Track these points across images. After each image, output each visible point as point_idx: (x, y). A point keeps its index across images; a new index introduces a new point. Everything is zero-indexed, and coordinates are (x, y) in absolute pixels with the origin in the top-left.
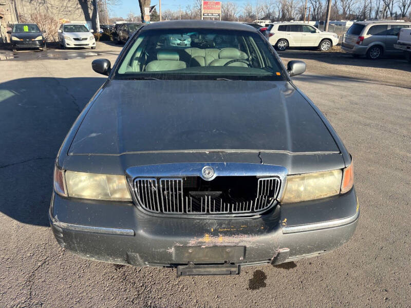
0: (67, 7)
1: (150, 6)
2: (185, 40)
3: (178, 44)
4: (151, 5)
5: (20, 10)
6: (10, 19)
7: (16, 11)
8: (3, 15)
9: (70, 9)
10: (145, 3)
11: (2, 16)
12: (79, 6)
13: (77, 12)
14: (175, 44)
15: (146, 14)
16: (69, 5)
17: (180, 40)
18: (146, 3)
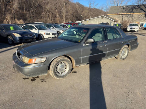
5: (124, 19)
7: (122, 20)
11: (117, 21)
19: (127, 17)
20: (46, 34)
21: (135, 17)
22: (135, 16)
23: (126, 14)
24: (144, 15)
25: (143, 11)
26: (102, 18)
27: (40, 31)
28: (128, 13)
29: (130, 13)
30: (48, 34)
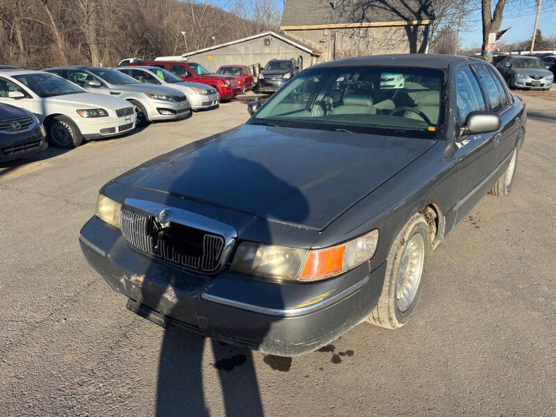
0: (391, 40)
1: (499, 31)
2: (541, 78)
3: (527, 84)
4: (501, 30)
5: (338, 47)
6: (326, 58)
7: (334, 49)
8: (321, 53)
9: (393, 42)
10: (491, 27)
11: (319, 55)
12: (406, 38)
13: (402, 45)
14: (522, 84)
15: (489, 42)
16: (393, 38)
17: (533, 77)
18: (493, 27)
19: (348, 39)
20: (85, 114)
21: (374, 39)
22: (373, 33)
23: (343, 25)
24: (403, 30)
25: (399, 14)
26: (267, 42)
27: (48, 99)
28: (351, 25)
29: (358, 25)
30: (95, 113)
